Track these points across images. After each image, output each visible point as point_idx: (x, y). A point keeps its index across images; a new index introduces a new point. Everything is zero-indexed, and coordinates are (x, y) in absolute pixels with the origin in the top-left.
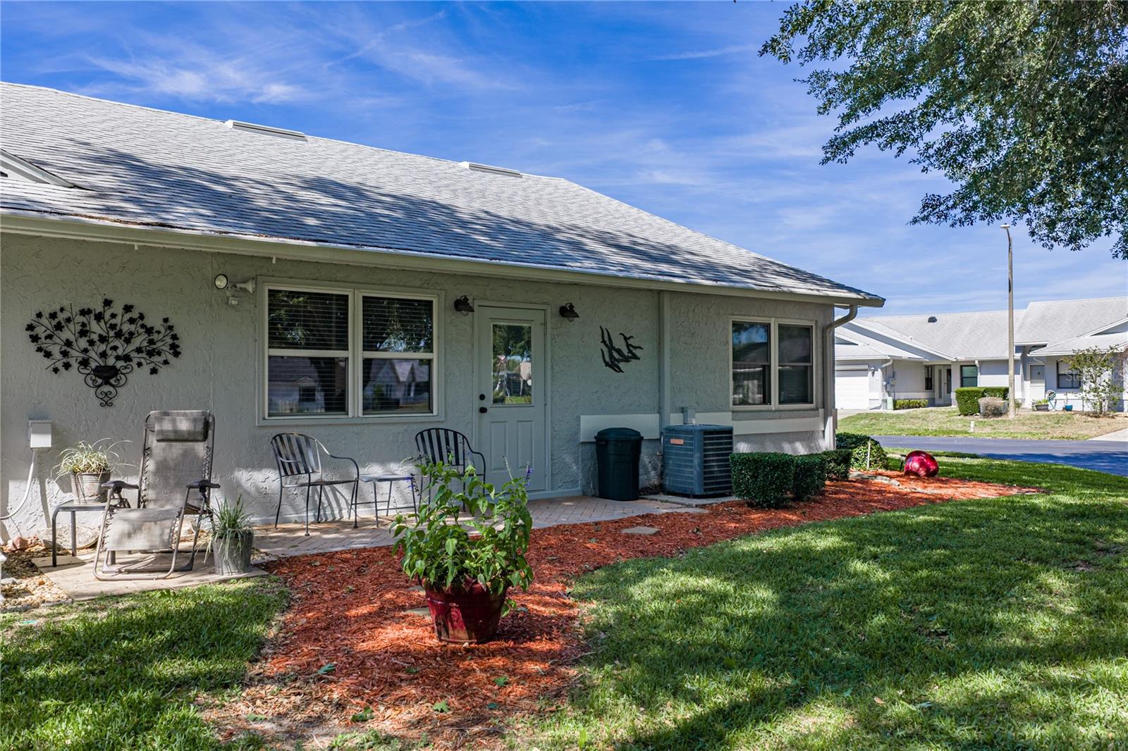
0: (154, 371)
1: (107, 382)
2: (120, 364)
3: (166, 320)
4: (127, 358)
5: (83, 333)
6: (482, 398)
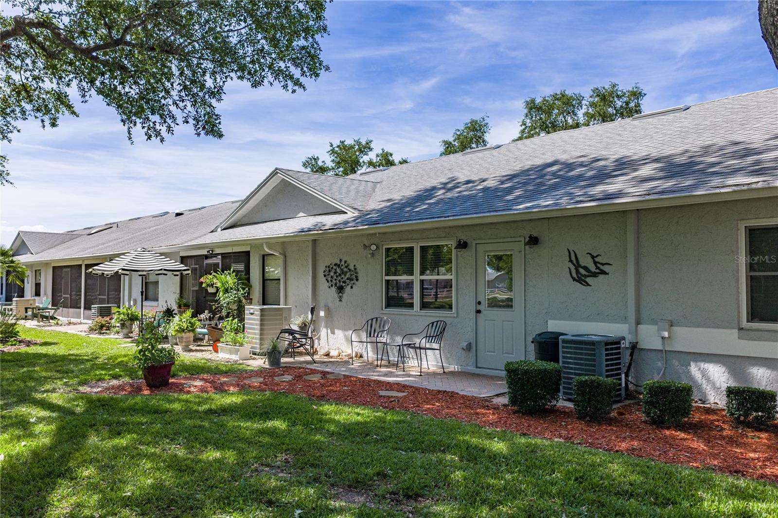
0: (352, 287)
1: (340, 292)
2: (344, 285)
3: (355, 266)
4: (344, 282)
5: (335, 273)
6: (479, 303)
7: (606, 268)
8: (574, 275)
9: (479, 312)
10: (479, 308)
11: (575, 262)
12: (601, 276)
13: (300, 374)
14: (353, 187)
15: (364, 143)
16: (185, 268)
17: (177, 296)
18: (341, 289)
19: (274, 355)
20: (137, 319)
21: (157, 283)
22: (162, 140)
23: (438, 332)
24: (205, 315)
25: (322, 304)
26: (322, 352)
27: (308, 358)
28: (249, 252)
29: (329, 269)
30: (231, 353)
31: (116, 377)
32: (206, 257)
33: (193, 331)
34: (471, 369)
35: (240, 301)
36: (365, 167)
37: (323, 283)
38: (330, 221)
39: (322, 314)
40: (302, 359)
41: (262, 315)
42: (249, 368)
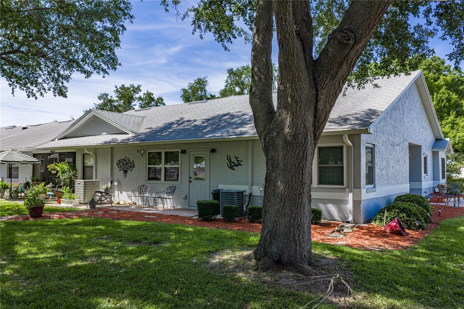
0: (131, 171)
1: (125, 173)
2: (127, 169)
3: (133, 160)
5: (123, 164)
6: (191, 178)
7: (241, 163)
8: (229, 166)
9: (190, 181)
10: (191, 180)
11: (229, 160)
12: (239, 166)
13: (106, 211)
14: (132, 120)
15: (136, 86)
16: (37, 160)
17: (31, 175)
18: (125, 172)
19: (92, 203)
20: (7, 188)
21: (18, 168)
22: (36, 98)
23: (172, 191)
24: (50, 185)
25: (116, 179)
26: (115, 202)
27: (110, 205)
28: (75, 152)
29: (120, 161)
30: (68, 203)
31: (10, 214)
32: (50, 154)
33: (45, 193)
34: (187, 207)
35: (71, 178)
36: (137, 101)
37: (116, 168)
38: (120, 138)
39: (116, 184)
40: (106, 205)
41: (85, 184)
42: (79, 209)
